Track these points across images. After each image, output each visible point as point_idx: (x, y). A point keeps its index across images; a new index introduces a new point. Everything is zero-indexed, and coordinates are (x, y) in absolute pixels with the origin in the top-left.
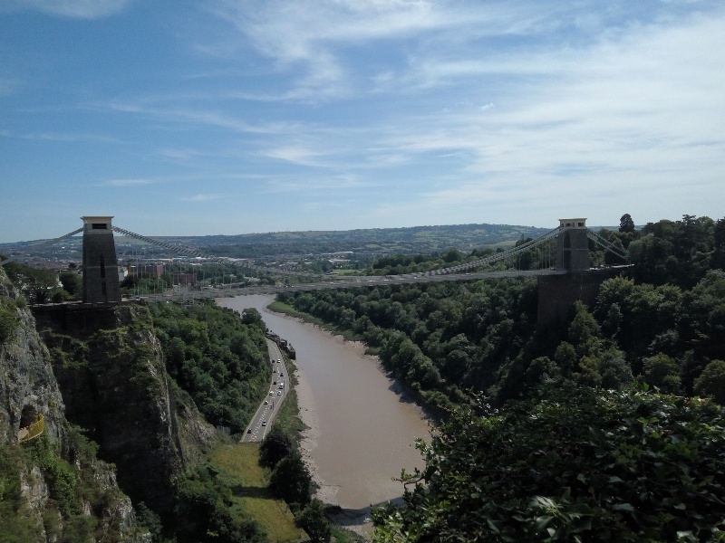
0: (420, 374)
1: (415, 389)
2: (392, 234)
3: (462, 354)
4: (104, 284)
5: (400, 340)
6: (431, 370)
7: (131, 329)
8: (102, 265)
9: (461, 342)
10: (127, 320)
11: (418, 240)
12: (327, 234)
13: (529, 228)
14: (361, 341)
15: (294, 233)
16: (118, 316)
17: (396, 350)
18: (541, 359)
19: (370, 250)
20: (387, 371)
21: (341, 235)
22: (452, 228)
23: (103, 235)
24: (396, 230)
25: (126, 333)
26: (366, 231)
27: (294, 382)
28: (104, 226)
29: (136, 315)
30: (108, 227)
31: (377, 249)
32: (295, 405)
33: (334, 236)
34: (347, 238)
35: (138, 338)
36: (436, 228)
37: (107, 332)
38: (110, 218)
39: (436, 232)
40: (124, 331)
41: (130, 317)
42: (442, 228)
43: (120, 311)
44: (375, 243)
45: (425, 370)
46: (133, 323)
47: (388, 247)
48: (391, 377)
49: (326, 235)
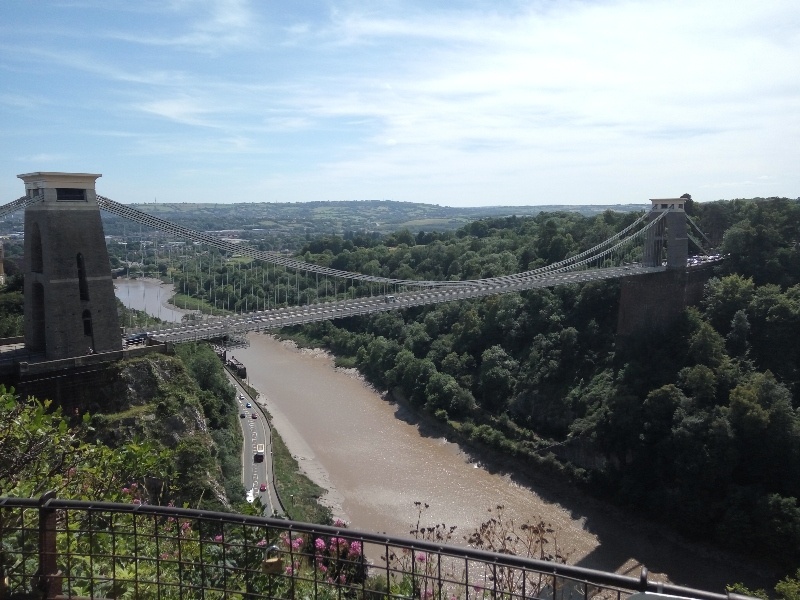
0: (444, 399)
1: (442, 420)
2: (286, 209)
3: (502, 373)
4: (87, 314)
5: (394, 351)
6: (459, 393)
7: (161, 407)
8: (82, 275)
9: (500, 356)
10: (149, 389)
11: (318, 217)
12: (207, 207)
13: (434, 206)
14: (322, 347)
15: (164, 205)
16: (128, 381)
17: (390, 364)
18: (666, 388)
19: (265, 227)
20: (381, 391)
21: (225, 209)
22: (353, 205)
23: (78, 213)
24: (289, 205)
25: (152, 417)
26: (253, 205)
27: (268, 416)
28: (78, 194)
29: (165, 376)
30: (89, 195)
31: (274, 227)
32: (286, 453)
33: (215, 210)
34: (232, 212)
35: (178, 427)
36: (335, 204)
37: (112, 417)
38: (93, 178)
39: (336, 208)
40: (147, 413)
41: (154, 382)
42: (341, 204)
43: (132, 371)
44: (270, 220)
45: (450, 393)
46: (161, 394)
47: (286, 225)
48: (390, 398)
49: (206, 209)
